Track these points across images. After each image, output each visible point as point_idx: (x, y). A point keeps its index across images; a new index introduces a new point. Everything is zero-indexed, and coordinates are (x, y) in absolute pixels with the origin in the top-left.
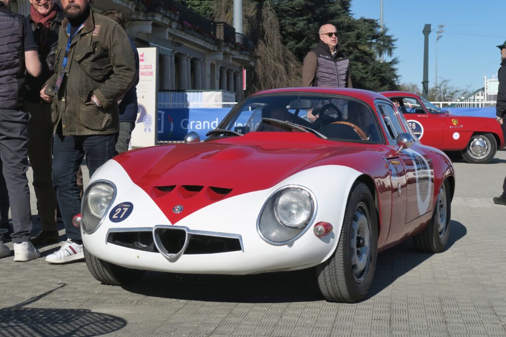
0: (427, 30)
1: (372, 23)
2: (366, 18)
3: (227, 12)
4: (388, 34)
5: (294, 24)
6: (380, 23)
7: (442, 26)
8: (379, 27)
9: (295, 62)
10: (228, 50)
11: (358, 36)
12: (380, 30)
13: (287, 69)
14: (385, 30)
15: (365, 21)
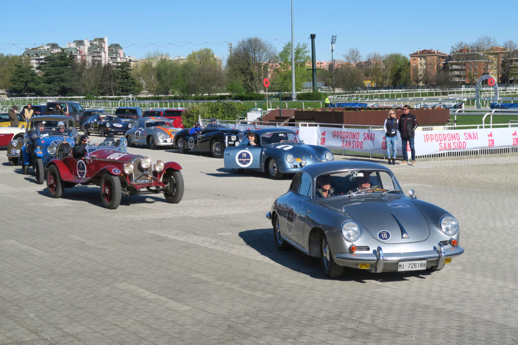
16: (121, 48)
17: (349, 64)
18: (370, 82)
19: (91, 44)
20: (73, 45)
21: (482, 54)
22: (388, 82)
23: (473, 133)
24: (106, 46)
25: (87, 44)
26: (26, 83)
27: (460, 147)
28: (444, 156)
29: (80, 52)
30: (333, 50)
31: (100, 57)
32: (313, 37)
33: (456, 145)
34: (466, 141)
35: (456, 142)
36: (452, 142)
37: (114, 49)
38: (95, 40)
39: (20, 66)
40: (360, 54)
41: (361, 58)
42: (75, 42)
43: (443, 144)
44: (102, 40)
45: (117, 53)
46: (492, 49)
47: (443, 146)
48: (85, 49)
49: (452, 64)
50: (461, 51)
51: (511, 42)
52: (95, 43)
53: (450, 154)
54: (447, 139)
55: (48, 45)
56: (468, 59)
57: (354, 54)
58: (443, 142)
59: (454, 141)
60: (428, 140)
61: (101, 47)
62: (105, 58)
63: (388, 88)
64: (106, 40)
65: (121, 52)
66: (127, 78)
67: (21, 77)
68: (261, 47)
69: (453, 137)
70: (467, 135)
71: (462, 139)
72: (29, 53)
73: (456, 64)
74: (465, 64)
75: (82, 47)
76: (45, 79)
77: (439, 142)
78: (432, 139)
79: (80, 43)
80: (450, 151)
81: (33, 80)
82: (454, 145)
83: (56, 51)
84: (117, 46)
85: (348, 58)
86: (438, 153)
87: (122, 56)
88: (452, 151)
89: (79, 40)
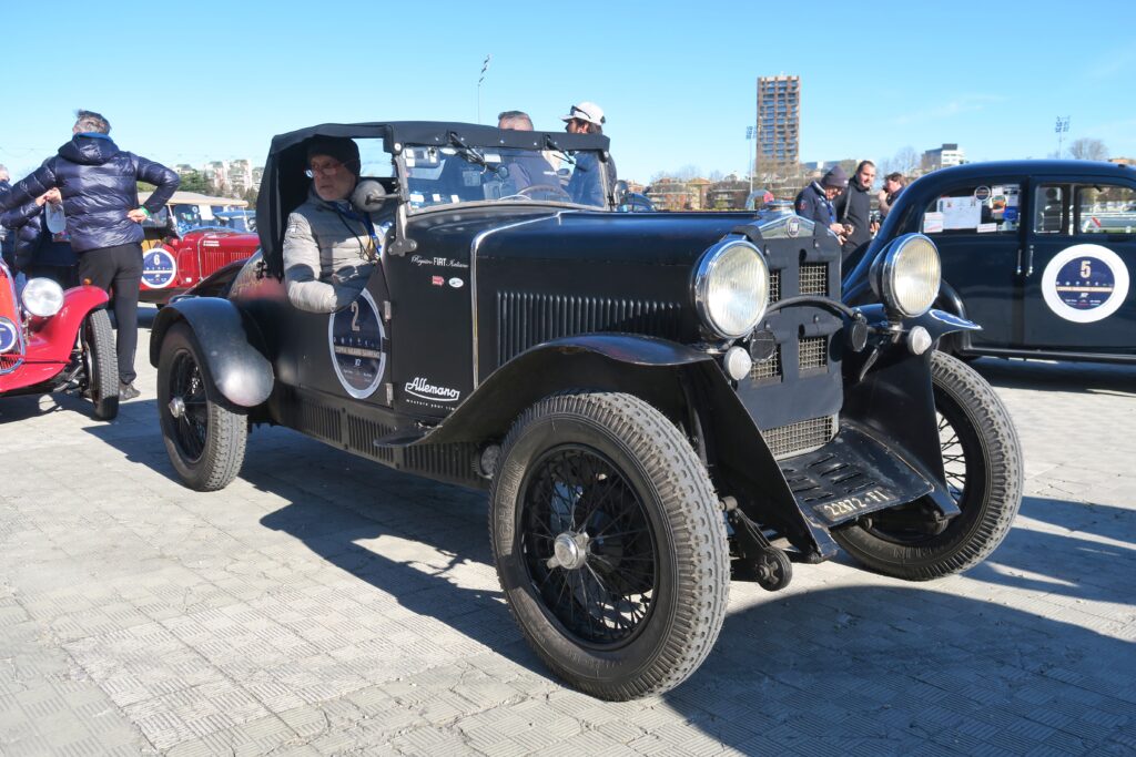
19: (231, 166)
20: (210, 168)
21: (684, 185)
24: (249, 169)
25: (226, 167)
29: (218, 175)
31: (242, 182)
38: (236, 162)
42: (211, 163)
46: (695, 180)
48: (224, 172)
49: (652, 196)
50: (661, 181)
51: (717, 172)
52: (236, 165)
55: (178, 166)
56: (669, 190)
61: (243, 170)
62: (248, 184)
73: (656, 196)
74: (666, 196)
75: (220, 170)
79: (218, 164)
83: (187, 172)
89: (217, 160)
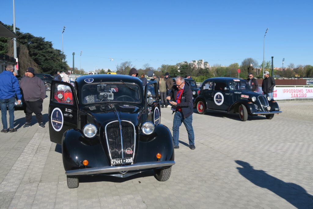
0: (74, 54)
1: (59, 51)
2: (57, 49)
3: (12, 47)
4: (64, 54)
5: (34, 51)
6: (62, 51)
7: (81, 52)
8: (61, 52)
9: (34, 62)
10: (6, 62)
11: (54, 55)
12: (62, 53)
13: (31, 64)
14: (63, 53)
15: (57, 50)
16: (208, 63)
17: (290, 68)
18: (297, 75)
19: (198, 62)
20: (192, 62)
22: (304, 75)
23: (311, 90)
24: (203, 62)
25: (197, 62)
26: (175, 74)
27: (303, 96)
28: (294, 100)
29: (194, 64)
30: (283, 64)
31: (201, 66)
32: (272, 57)
33: (301, 95)
34: (306, 93)
35: (301, 93)
36: (298, 93)
37: (206, 63)
39: (173, 69)
40: (294, 65)
41: (294, 67)
43: (294, 95)
44: (202, 60)
45: (206, 65)
47: (293, 95)
48: (196, 63)
52: (199, 61)
53: (297, 100)
54: (296, 92)
55: (184, 62)
57: (292, 65)
58: (293, 93)
59: (300, 93)
60: (285, 92)
61: (201, 63)
62: (203, 67)
63: (305, 77)
64: (203, 60)
65: (208, 64)
66: (208, 73)
67: (173, 72)
68: (252, 61)
69: (300, 91)
70: (308, 91)
71: (305, 92)
72: (177, 65)
75: (195, 63)
76: (180, 73)
77: (291, 93)
78: (287, 92)
79: (194, 61)
80: (297, 98)
81: (176, 73)
82: (300, 95)
84: (207, 62)
85: (289, 66)
86: (291, 99)
87: (208, 66)
88: (299, 98)
89: (194, 60)
